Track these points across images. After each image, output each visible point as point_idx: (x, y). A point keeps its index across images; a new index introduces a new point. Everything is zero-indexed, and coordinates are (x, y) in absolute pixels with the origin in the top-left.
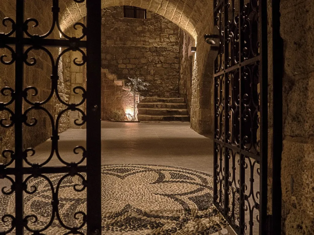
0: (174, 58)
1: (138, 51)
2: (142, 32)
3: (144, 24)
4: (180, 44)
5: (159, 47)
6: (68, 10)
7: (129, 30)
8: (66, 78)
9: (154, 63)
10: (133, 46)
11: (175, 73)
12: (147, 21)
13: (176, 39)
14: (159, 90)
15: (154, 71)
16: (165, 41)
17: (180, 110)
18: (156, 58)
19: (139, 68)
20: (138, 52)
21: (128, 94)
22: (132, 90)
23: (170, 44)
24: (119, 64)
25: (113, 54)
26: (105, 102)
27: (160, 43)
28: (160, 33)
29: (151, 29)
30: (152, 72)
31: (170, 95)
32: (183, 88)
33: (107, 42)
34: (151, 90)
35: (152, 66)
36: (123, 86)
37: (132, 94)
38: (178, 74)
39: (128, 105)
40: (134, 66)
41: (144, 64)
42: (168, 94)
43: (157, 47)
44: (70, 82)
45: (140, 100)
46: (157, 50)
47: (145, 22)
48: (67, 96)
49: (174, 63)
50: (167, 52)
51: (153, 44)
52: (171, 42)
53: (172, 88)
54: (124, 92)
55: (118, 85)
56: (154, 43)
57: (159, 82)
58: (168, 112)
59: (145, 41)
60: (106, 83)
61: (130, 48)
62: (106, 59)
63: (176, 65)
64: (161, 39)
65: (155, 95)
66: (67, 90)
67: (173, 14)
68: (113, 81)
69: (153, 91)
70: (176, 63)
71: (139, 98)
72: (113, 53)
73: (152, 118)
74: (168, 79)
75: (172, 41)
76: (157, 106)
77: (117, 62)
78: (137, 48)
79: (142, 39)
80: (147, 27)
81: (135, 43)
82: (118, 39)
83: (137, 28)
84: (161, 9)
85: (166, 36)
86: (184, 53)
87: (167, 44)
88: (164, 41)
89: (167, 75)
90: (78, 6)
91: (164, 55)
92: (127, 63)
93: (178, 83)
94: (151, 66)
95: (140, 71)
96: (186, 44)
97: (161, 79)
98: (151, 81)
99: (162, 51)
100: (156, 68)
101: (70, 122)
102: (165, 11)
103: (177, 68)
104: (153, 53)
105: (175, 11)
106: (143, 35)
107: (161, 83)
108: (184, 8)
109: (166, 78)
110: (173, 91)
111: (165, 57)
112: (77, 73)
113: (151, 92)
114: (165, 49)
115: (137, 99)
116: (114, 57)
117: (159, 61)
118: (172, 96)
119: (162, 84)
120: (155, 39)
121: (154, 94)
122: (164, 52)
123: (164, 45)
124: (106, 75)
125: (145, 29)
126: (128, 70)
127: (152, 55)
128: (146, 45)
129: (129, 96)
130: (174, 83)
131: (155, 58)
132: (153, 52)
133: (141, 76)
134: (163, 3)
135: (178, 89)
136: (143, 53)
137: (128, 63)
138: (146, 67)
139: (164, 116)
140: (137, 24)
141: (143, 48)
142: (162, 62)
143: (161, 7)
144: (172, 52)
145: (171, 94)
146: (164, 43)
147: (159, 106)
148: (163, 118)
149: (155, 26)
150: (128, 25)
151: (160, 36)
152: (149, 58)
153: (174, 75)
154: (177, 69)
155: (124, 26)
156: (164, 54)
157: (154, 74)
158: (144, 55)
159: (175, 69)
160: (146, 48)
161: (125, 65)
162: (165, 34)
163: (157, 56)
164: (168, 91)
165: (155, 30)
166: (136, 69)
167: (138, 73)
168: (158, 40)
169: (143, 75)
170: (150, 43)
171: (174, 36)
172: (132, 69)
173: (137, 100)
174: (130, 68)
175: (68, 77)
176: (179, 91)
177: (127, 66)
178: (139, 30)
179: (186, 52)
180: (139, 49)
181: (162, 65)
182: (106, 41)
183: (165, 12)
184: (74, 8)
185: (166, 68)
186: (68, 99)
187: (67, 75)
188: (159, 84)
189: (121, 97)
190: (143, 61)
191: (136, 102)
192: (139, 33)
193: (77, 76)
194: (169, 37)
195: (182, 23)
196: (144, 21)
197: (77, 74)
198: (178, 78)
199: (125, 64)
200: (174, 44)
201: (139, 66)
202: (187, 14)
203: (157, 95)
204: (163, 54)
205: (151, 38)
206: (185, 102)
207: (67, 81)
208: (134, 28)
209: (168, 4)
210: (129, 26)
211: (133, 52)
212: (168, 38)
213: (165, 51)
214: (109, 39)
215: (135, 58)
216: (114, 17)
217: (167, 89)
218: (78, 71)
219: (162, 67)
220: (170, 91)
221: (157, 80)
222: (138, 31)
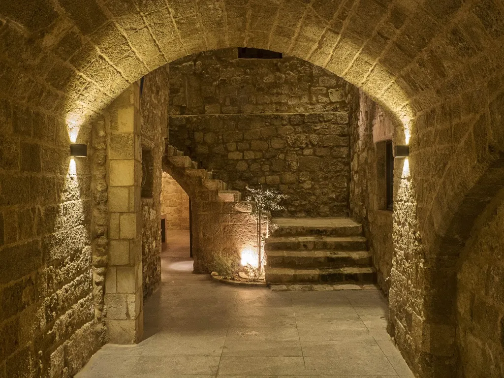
0: (339, 135)
1: (267, 124)
2: (275, 85)
3: (278, 70)
4: (352, 109)
5: (308, 114)
6: (84, 76)
7: (248, 83)
8: (95, 230)
9: (298, 147)
10: (256, 115)
11: (341, 166)
12: (283, 63)
13: (342, 95)
14: (309, 201)
15: (297, 162)
16: (320, 101)
17: (355, 255)
18: (303, 137)
19: (268, 159)
20: (267, 126)
21: (247, 219)
22: (254, 211)
23: (330, 107)
24: (229, 152)
25: (219, 132)
26: (201, 236)
27: (310, 107)
28: (310, 86)
29: (291, 78)
30: (294, 165)
31: (330, 211)
32: (361, 204)
33: (206, 109)
34: (292, 201)
35: (294, 154)
36: (235, 203)
37: (254, 219)
38: (347, 168)
39: (246, 242)
40: (259, 155)
41: (279, 149)
42: (326, 209)
43: (303, 115)
44: (108, 238)
45: (270, 232)
46: (304, 121)
47: (280, 65)
48: (100, 270)
49: (337, 146)
50: (324, 124)
51: (297, 109)
52: (331, 103)
53: (334, 196)
54: (239, 215)
55: (226, 201)
56: (299, 107)
57: (307, 185)
58: (330, 260)
59: (279, 103)
60: (201, 196)
61: (251, 119)
62: (204, 143)
63: (342, 149)
64: (310, 98)
65: (300, 211)
66: (99, 259)
67: (350, 64)
68: (217, 192)
69: (297, 203)
70: (343, 146)
71: (269, 227)
72: (218, 130)
73: (295, 276)
74: (326, 178)
75: (333, 101)
76: (305, 246)
77: (226, 148)
78: (263, 119)
79: (275, 99)
80: (283, 76)
81: (261, 107)
82: (228, 102)
83: (265, 78)
84: (319, 52)
85: (321, 90)
86: (361, 131)
87: (324, 107)
88: (317, 101)
89: (324, 171)
90: (111, 63)
91: (318, 130)
92: (244, 150)
93: (346, 185)
94: (292, 154)
95: (271, 165)
96: (366, 112)
97: (312, 180)
98: (293, 183)
99: (314, 123)
100: (302, 156)
101: (108, 328)
102: (330, 56)
103: (344, 156)
104: (296, 127)
105: (355, 58)
106: (275, 91)
107: (313, 188)
108: (383, 52)
109: (322, 177)
110: (336, 203)
111: (320, 134)
112: (121, 213)
113: (293, 205)
114: (319, 119)
115: (265, 229)
116: (220, 137)
117: (309, 143)
118: (334, 212)
119: (315, 189)
120: (300, 98)
121: (298, 209)
122: (318, 123)
123: (319, 109)
124: (201, 181)
125: (280, 78)
126: (247, 163)
127: (294, 131)
128: (282, 112)
129: (247, 223)
130: (338, 186)
131: (300, 137)
132: (297, 125)
133: (272, 175)
134: (326, 41)
135: (347, 199)
136: (276, 129)
137: (247, 150)
138: (281, 156)
139: (321, 272)
140: (265, 70)
141: (276, 117)
142: (313, 145)
143: (320, 47)
144: (334, 124)
145: (331, 208)
146: (319, 106)
147: (310, 246)
148: (319, 277)
149: (299, 72)
150: (246, 73)
151: (310, 92)
152: (288, 138)
153: (338, 171)
154: (344, 158)
155: (239, 76)
156: (318, 128)
157: (299, 170)
158: (279, 132)
159: (341, 158)
160: (282, 118)
161: (242, 154)
162: (321, 87)
163: (304, 132)
164: (325, 204)
165: (299, 80)
166: (261, 161)
167: (266, 168)
168: (305, 100)
169: (276, 172)
170: (289, 107)
171: (337, 90)
172: (254, 160)
173: (263, 231)
174: (250, 159)
175: (101, 225)
176: (349, 204)
177: (245, 154)
178: (268, 81)
179: (366, 130)
180: (269, 121)
181: (315, 151)
182: (204, 106)
183: (327, 60)
184: (102, 69)
185: (321, 157)
186: (101, 278)
187: (99, 223)
188: (309, 189)
189: (233, 225)
190: (277, 144)
191: (262, 235)
192: (269, 88)
193: (123, 222)
194: (327, 93)
195: (370, 85)
196: (277, 63)
197: (122, 217)
198: (346, 176)
199: (240, 151)
200: (338, 106)
201: (267, 155)
202: (390, 66)
203: (305, 211)
204: (316, 128)
205: (292, 97)
206: (363, 234)
207: (98, 236)
208: (258, 78)
209: (339, 43)
210: (248, 75)
211: (258, 128)
212: (326, 95)
213: (321, 122)
214: (209, 103)
215: (260, 139)
216: (219, 59)
217: (325, 199)
218: (125, 209)
219: (314, 154)
220: (330, 203)
221: (305, 181)
222: (266, 83)
